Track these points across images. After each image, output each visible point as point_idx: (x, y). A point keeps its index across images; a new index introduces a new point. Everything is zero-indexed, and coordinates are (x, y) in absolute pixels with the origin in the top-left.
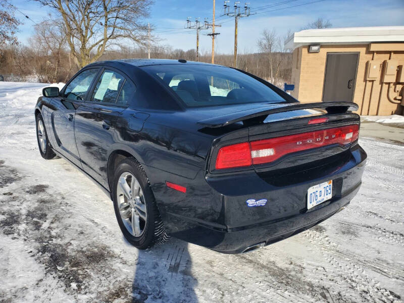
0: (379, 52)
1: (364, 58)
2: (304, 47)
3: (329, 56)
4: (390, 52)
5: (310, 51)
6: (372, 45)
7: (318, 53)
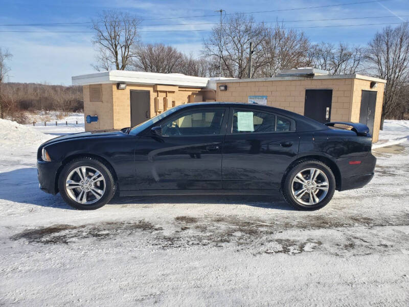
0: (161, 92)
1: (153, 95)
2: (114, 84)
3: (132, 92)
4: (166, 92)
5: (119, 88)
6: (158, 86)
7: (124, 89)
